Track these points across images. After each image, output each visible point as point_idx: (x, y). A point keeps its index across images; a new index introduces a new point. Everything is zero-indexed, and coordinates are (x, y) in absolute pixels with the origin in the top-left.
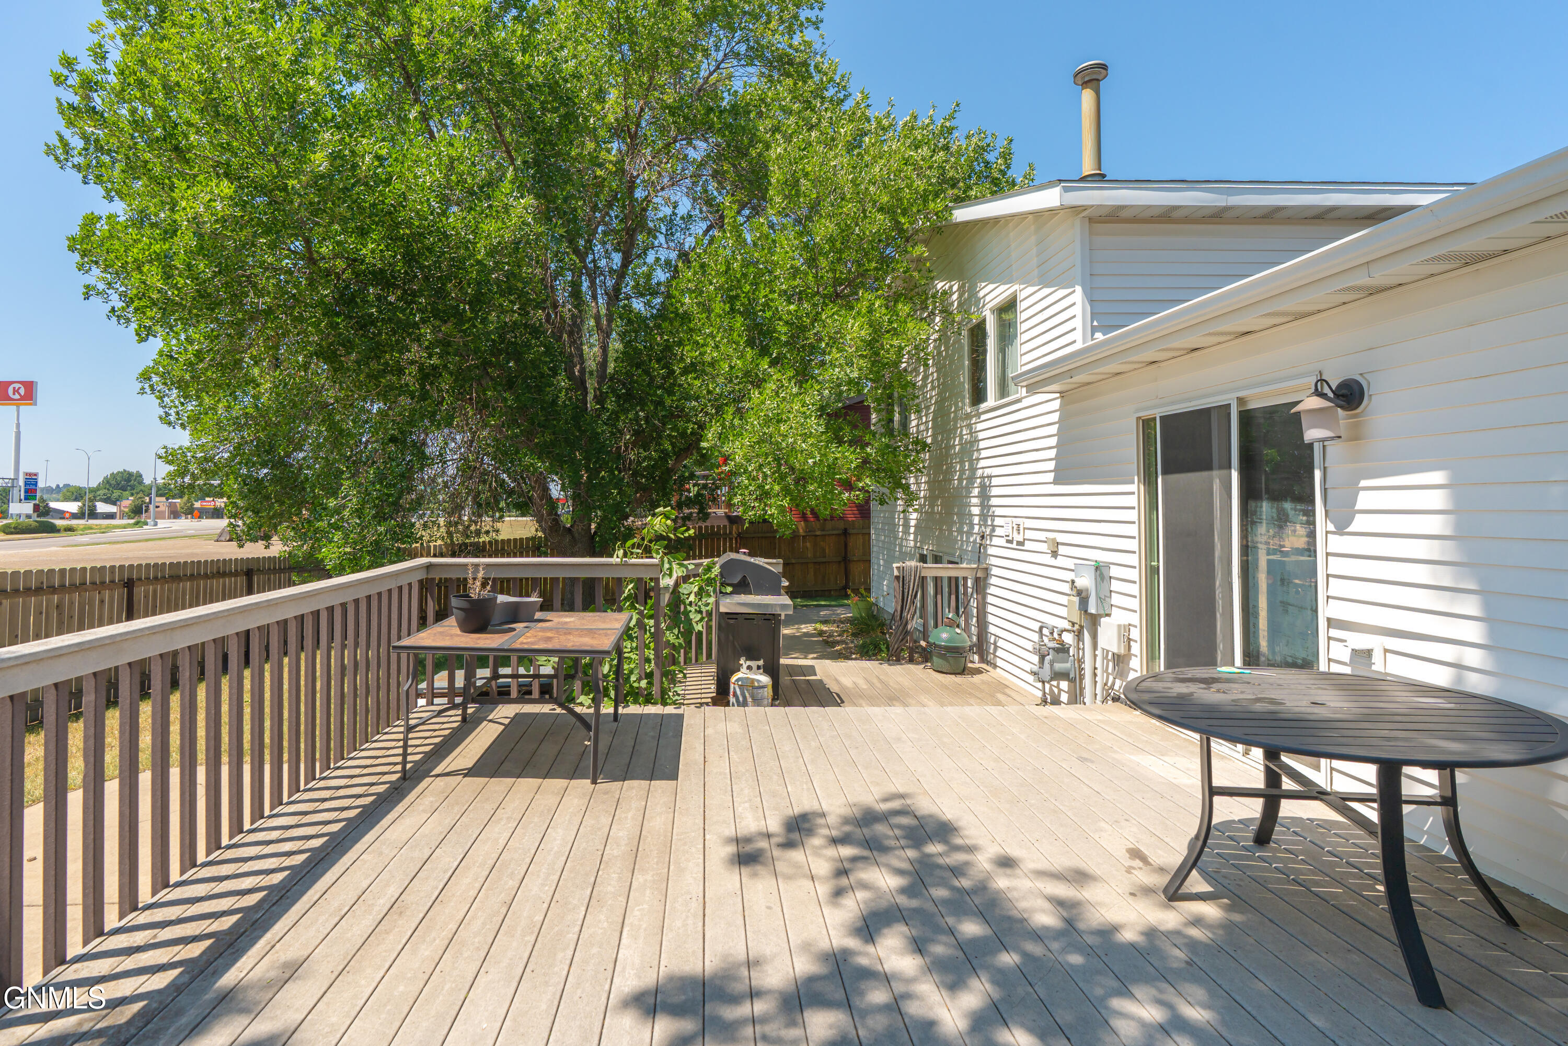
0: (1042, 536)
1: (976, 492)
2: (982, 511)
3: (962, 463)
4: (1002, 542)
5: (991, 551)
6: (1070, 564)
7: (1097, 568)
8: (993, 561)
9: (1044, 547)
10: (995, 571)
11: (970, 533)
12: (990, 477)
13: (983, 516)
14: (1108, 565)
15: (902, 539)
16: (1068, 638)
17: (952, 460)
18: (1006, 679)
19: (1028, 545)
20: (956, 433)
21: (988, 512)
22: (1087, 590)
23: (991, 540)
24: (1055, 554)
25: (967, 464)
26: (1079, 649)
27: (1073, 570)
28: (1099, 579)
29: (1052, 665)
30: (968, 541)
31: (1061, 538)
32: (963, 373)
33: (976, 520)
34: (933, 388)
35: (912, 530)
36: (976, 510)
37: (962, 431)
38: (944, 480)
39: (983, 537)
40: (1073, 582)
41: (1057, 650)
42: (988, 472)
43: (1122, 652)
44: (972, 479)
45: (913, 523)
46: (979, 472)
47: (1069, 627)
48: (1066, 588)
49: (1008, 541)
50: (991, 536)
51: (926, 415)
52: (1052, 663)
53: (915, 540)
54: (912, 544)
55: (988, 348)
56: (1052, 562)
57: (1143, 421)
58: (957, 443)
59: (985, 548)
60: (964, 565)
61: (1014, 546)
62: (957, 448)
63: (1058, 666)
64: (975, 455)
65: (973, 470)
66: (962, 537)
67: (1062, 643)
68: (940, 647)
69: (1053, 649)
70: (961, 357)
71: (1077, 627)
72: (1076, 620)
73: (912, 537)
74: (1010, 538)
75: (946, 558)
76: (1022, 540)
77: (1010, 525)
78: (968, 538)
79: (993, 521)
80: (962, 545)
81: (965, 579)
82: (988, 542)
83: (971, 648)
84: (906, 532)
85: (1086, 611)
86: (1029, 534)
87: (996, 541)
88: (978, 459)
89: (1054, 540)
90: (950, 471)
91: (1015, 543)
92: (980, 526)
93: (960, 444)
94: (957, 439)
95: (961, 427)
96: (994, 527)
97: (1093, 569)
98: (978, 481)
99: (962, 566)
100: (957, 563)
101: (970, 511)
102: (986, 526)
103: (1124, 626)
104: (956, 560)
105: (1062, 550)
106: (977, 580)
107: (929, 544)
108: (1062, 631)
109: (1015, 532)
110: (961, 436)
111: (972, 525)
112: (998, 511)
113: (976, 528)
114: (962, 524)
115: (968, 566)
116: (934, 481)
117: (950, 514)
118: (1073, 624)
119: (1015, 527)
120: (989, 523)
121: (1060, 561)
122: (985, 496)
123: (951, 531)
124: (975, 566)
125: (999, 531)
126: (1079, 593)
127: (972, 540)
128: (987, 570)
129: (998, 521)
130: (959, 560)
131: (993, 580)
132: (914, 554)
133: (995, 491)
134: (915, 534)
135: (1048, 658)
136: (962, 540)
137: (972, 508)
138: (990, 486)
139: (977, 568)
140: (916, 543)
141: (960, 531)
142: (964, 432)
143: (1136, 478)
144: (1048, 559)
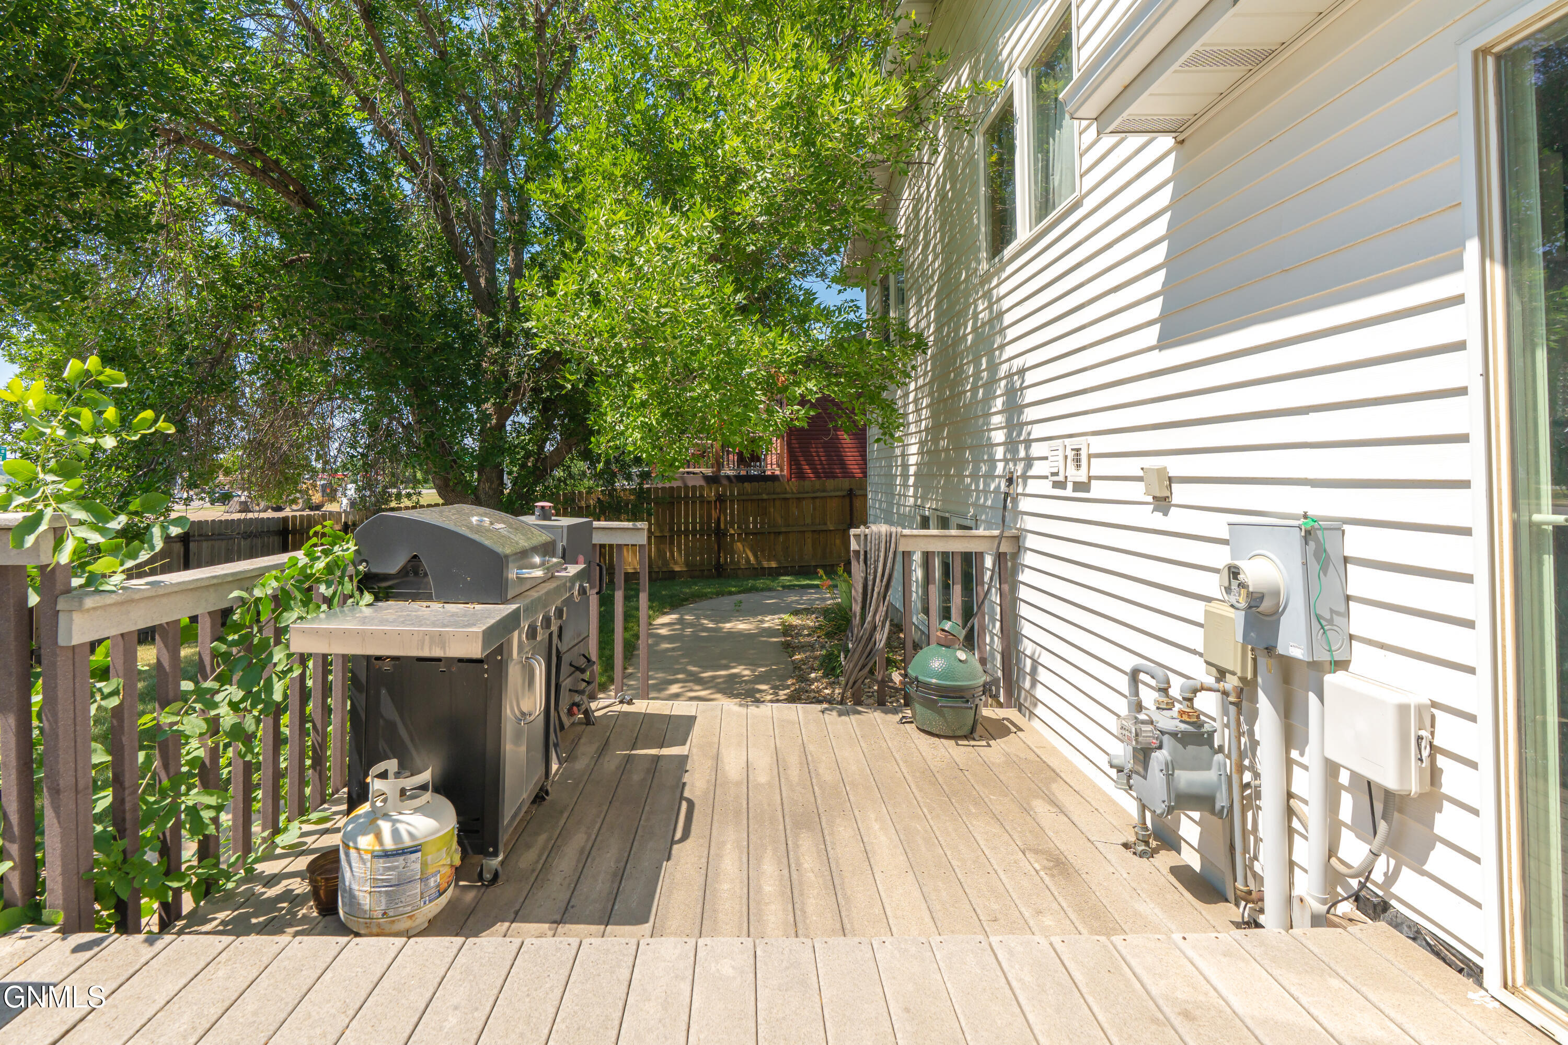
0: (1132, 467)
1: (999, 404)
2: (1009, 435)
3: (977, 361)
4: (1045, 487)
5: (1025, 505)
6: (1218, 526)
7: (1308, 532)
8: (1030, 523)
9: (1137, 491)
10: (1031, 541)
11: (990, 476)
12: (1022, 372)
13: (1011, 445)
14: (1338, 526)
15: (899, 495)
16: (1208, 703)
17: (962, 360)
18: (1054, 751)
19: (1098, 489)
20: (967, 314)
21: (1019, 434)
22: (1277, 594)
23: (1025, 485)
24: (1162, 503)
25: (984, 360)
26: (1240, 735)
27: (1225, 542)
28: (1314, 566)
29: (1169, 777)
30: (986, 492)
31: (1176, 466)
32: (978, 211)
33: (1000, 453)
34: (935, 258)
35: (911, 480)
36: (999, 436)
37: (976, 307)
38: (952, 396)
39: (1010, 481)
40: (1234, 572)
41: (1182, 739)
42: (1017, 364)
43: (1414, 788)
44: (993, 381)
45: (912, 470)
46: (1004, 368)
47: (1210, 680)
48: (1212, 585)
49: (1057, 485)
50: (1025, 477)
51: (927, 305)
52: (1169, 771)
53: (915, 496)
54: (912, 500)
55: (1017, 142)
56: (1157, 520)
57: (1499, 57)
58: (969, 329)
59: (1015, 501)
60: (981, 532)
61: (1069, 492)
62: (970, 338)
63: (1186, 778)
64: (998, 341)
65: (993, 367)
66: (977, 485)
67: (1195, 720)
68: (927, 685)
69: (1174, 735)
70: (975, 184)
71: (1232, 683)
72: (1232, 662)
73: (911, 492)
74: (1061, 478)
75: (954, 521)
76: (1084, 479)
77: (1060, 453)
78: (986, 485)
79: (1027, 448)
80: (978, 498)
81: (980, 556)
82: (1020, 490)
83: (986, 689)
84: (905, 485)
85: (1270, 650)
86: (1100, 467)
87: (1033, 486)
88: (1002, 347)
89: (1162, 471)
90: (959, 380)
91: (1070, 486)
92: (1006, 460)
93: (975, 329)
94: (970, 324)
95: (975, 301)
96: (1029, 461)
97: (1297, 536)
98: (1003, 383)
99: (974, 532)
100: (971, 528)
101: (989, 438)
102: (1015, 460)
103: (1420, 709)
104: (968, 523)
105: (1180, 493)
106: (1000, 557)
107: (932, 499)
108: (1195, 691)
109: (1071, 465)
110: (976, 315)
111: (992, 462)
112: (1038, 431)
113: (1000, 466)
114: (977, 462)
115: (987, 533)
116: (939, 402)
117: (960, 449)
118: (1222, 674)
119: (1070, 454)
120: (1022, 454)
121: (1176, 520)
122: (1014, 408)
123: (962, 477)
124: (996, 532)
125: (1038, 468)
126: (1255, 600)
127: (992, 487)
128: (1017, 540)
129: (1037, 450)
130: (973, 525)
131: (1029, 559)
132: (914, 517)
133: (1031, 395)
134: (915, 485)
135: (1159, 757)
136: (977, 490)
137: (993, 434)
138: (1022, 389)
139: (1000, 537)
140: (916, 501)
141: (975, 476)
142: (981, 308)
143: (1472, 248)
144: (1147, 516)
